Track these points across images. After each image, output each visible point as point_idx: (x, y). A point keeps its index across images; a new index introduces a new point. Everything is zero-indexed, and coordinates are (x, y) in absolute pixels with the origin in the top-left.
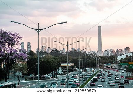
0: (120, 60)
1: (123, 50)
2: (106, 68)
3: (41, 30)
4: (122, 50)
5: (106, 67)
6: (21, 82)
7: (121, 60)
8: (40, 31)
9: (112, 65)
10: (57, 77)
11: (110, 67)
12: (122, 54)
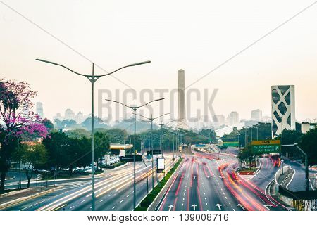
0: (222, 136)
1: (226, 117)
2: (194, 152)
3: (98, 77)
4: (222, 117)
5: (195, 150)
6: (32, 182)
7: (225, 138)
8: (95, 78)
9: (207, 146)
10: (103, 172)
11: (203, 150)
12: (223, 126)
